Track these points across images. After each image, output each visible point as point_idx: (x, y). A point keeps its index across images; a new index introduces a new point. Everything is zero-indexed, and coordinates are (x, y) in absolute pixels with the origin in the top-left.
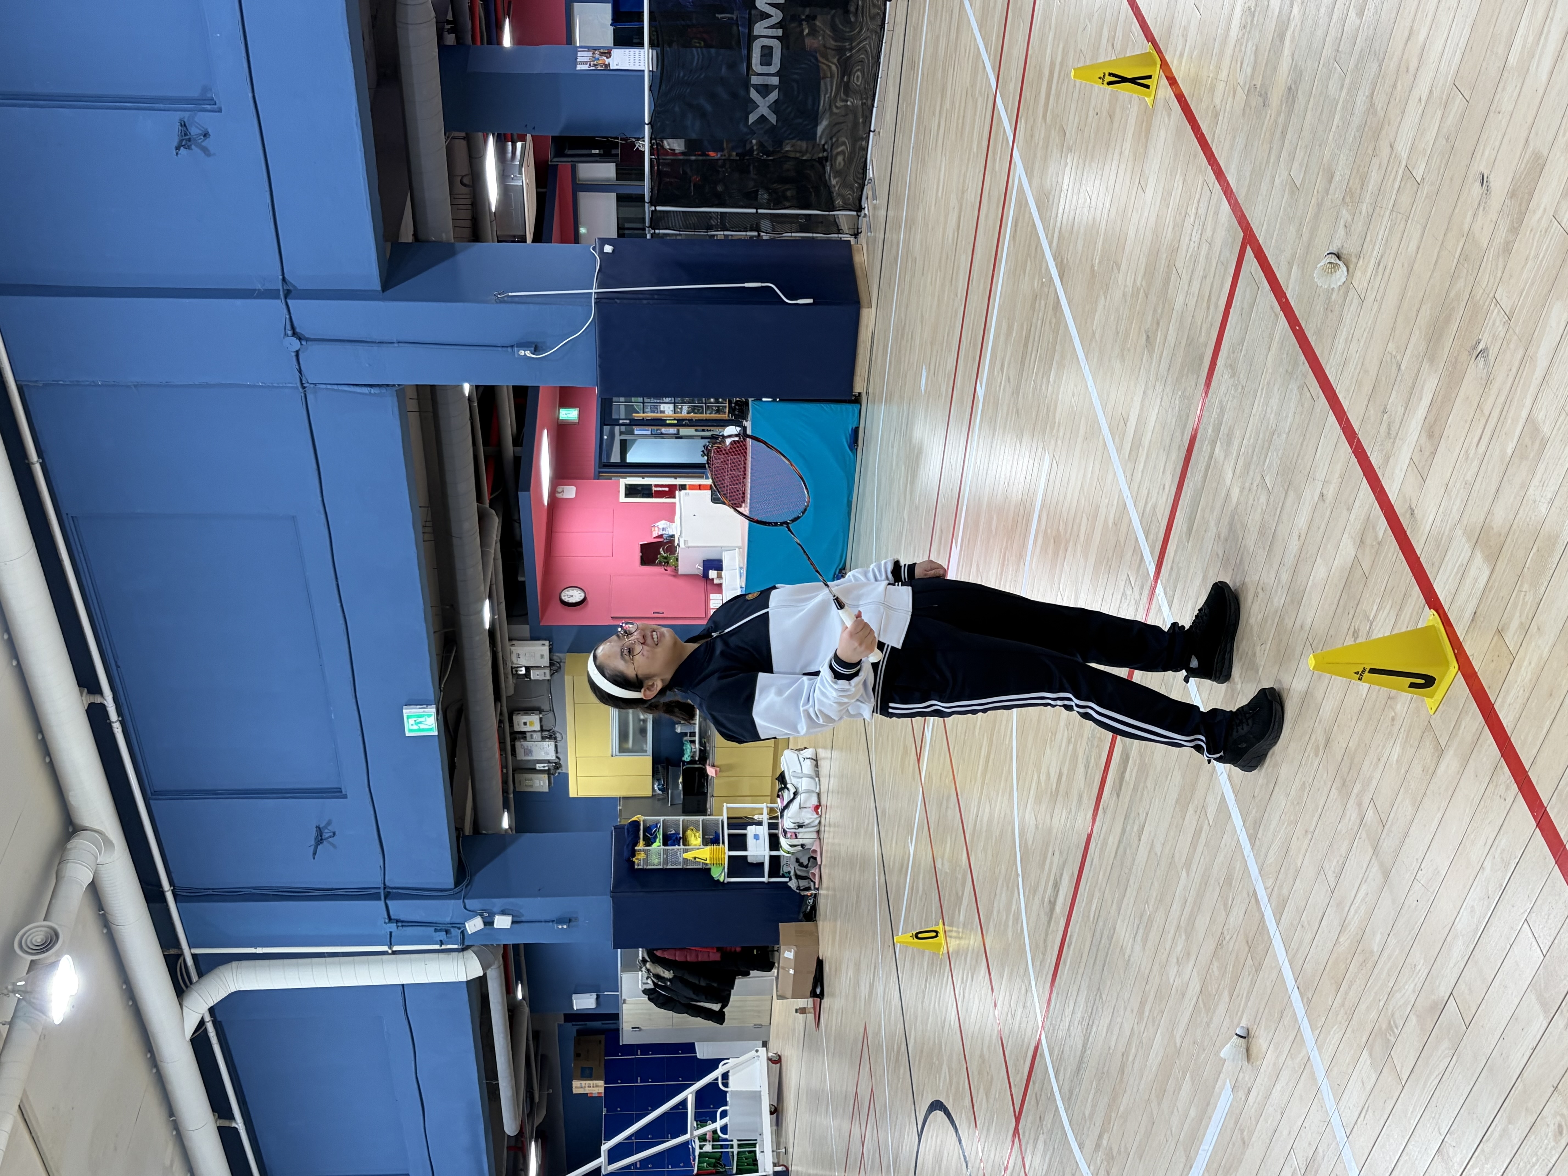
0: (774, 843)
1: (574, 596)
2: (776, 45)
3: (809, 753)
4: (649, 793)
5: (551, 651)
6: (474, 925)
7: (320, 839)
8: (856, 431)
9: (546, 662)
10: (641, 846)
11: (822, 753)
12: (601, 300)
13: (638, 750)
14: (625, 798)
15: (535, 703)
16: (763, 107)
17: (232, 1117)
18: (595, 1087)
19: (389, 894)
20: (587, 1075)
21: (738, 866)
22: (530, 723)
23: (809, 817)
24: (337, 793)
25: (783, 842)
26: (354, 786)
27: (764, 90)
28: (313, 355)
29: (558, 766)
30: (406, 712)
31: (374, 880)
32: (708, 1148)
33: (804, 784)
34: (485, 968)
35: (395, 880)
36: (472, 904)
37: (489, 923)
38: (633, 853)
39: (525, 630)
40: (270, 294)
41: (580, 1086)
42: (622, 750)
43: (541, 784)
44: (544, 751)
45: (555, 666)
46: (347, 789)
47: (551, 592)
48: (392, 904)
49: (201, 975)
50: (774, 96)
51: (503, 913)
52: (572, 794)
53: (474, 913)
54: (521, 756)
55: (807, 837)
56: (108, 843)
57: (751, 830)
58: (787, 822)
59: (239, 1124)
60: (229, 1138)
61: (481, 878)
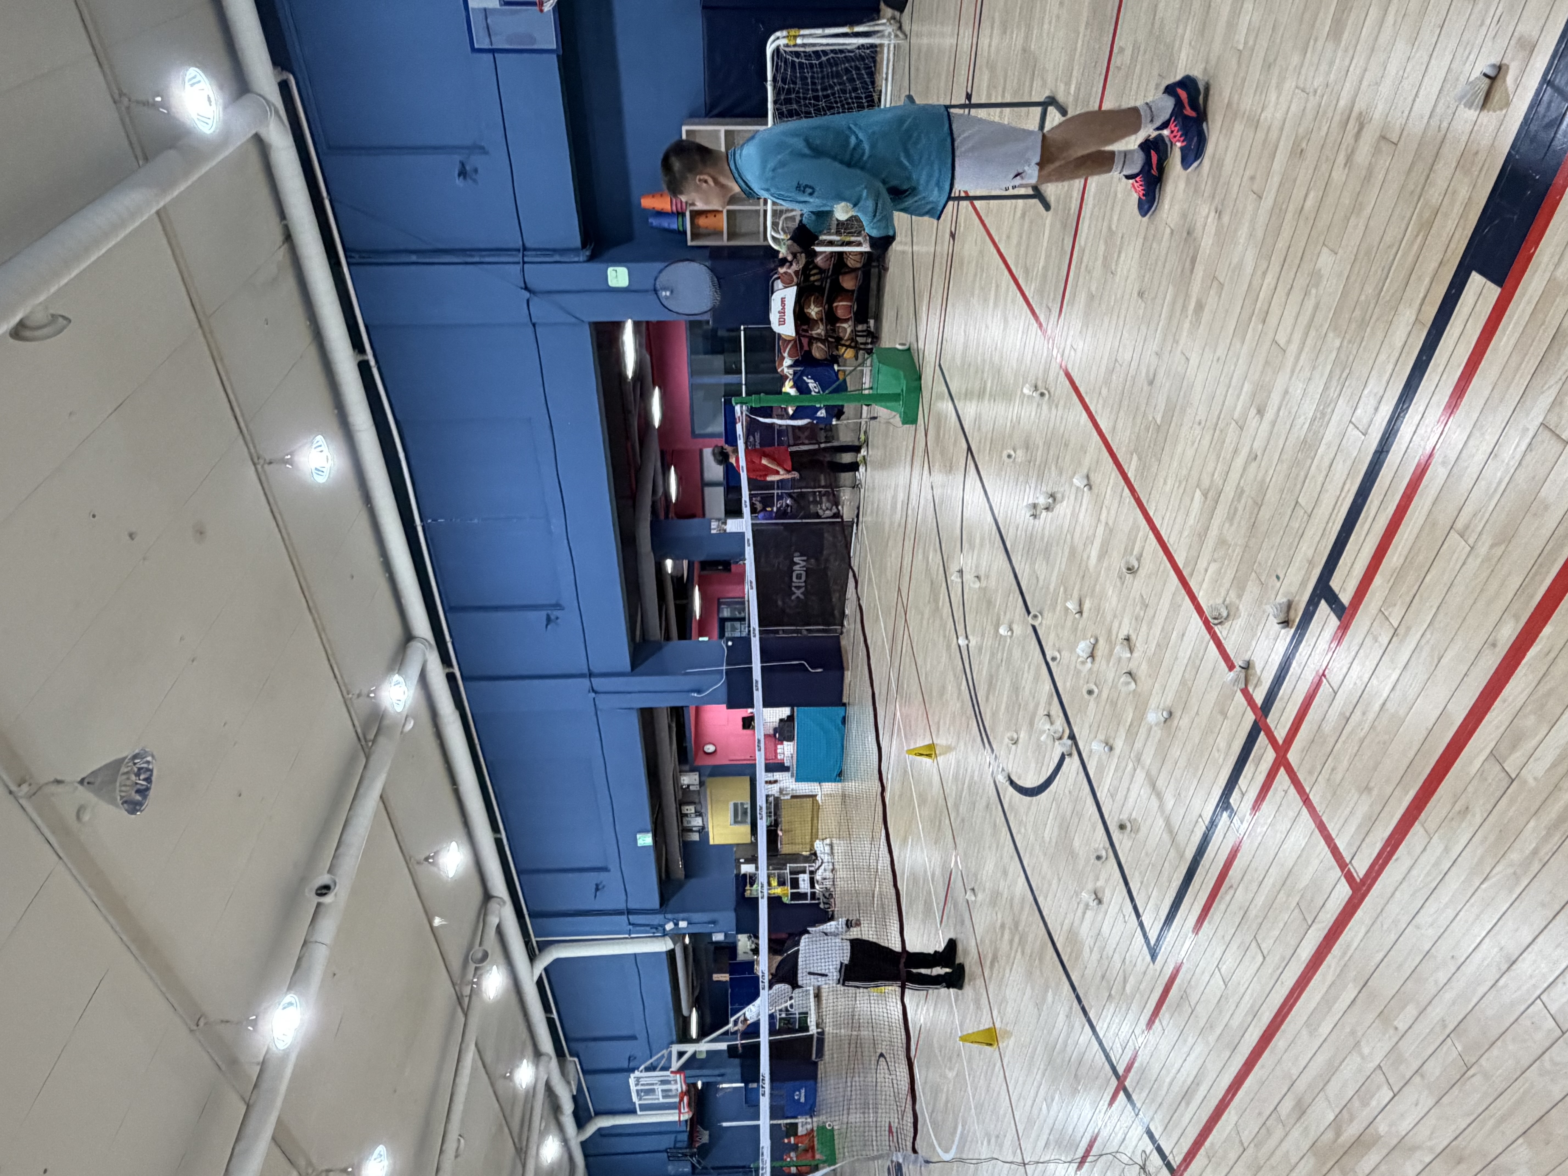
0: (812, 886)
1: (710, 748)
2: (804, 574)
3: (828, 841)
4: (749, 841)
5: (700, 776)
6: (669, 926)
7: (597, 889)
8: (844, 718)
9: (697, 782)
10: (748, 887)
11: (834, 841)
12: (727, 671)
13: (743, 822)
14: (738, 845)
15: (691, 799)
16: (798, 593)
17: (551, 1012)
18: (725, 977)
19: (630, 912)
20: (721, 971)
21: (794, 896)
22: (690, 809)
23: (828, 874)
24: (605, 869)
25: (817, 886)
26: (614, 867)
27: (798, 588)
28: (600, 699)
29: (703, 828)
30: (638, 836)
31: (622, 906)
32: (783, 1015)
33: (826, 858)
34: (675, 944)
35: (632, 905)
36: (669, 916)
37: (676, 924)
38: (744, 891)
39: (687, 768)
40: (582, 676)
41: (717, 977)
42: (736, 822)
43: (696, 837)
44: (697, 822)
45: (702, 784)
46: (610, 867)
47: (699, 745)
48: (631, 917)
49: (540, 951)
50: (803, 590)
51: (683, 920)
52: (711, 842)
53: (669, 920)
54: (685, 824)
55: (828, 884)
56: (504, 902)
57: (801, 877)
58: (818, 877)
59: (555, 1015)
60: (550, 1022)
61: (673, 902)
